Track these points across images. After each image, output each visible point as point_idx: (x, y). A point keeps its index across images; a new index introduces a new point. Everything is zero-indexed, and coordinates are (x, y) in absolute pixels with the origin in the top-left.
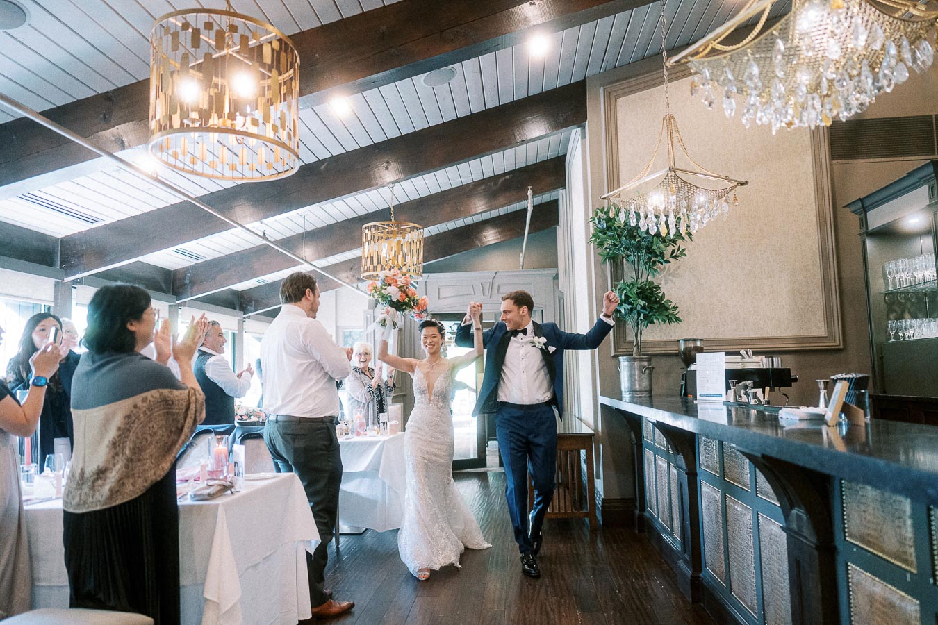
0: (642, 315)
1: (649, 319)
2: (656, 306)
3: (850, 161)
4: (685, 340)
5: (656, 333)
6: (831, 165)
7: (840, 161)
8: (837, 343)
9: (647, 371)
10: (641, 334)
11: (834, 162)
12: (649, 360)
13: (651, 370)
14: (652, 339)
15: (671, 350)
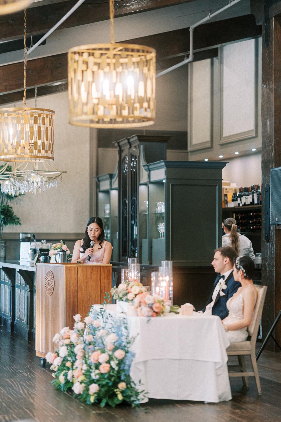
0: (3, 222)
1: (5, 223)
2: (9, 218)
3: (107, 149)
4: (23, 233)
5: (8, 229)
6: (97, 150)
7: (102, 149)
9: (4, 248)
10: (2, 230)
11: (100, 149)
12: (5, 243)
13: (6, 247)
14: (8, 231)
15: (16, 237)
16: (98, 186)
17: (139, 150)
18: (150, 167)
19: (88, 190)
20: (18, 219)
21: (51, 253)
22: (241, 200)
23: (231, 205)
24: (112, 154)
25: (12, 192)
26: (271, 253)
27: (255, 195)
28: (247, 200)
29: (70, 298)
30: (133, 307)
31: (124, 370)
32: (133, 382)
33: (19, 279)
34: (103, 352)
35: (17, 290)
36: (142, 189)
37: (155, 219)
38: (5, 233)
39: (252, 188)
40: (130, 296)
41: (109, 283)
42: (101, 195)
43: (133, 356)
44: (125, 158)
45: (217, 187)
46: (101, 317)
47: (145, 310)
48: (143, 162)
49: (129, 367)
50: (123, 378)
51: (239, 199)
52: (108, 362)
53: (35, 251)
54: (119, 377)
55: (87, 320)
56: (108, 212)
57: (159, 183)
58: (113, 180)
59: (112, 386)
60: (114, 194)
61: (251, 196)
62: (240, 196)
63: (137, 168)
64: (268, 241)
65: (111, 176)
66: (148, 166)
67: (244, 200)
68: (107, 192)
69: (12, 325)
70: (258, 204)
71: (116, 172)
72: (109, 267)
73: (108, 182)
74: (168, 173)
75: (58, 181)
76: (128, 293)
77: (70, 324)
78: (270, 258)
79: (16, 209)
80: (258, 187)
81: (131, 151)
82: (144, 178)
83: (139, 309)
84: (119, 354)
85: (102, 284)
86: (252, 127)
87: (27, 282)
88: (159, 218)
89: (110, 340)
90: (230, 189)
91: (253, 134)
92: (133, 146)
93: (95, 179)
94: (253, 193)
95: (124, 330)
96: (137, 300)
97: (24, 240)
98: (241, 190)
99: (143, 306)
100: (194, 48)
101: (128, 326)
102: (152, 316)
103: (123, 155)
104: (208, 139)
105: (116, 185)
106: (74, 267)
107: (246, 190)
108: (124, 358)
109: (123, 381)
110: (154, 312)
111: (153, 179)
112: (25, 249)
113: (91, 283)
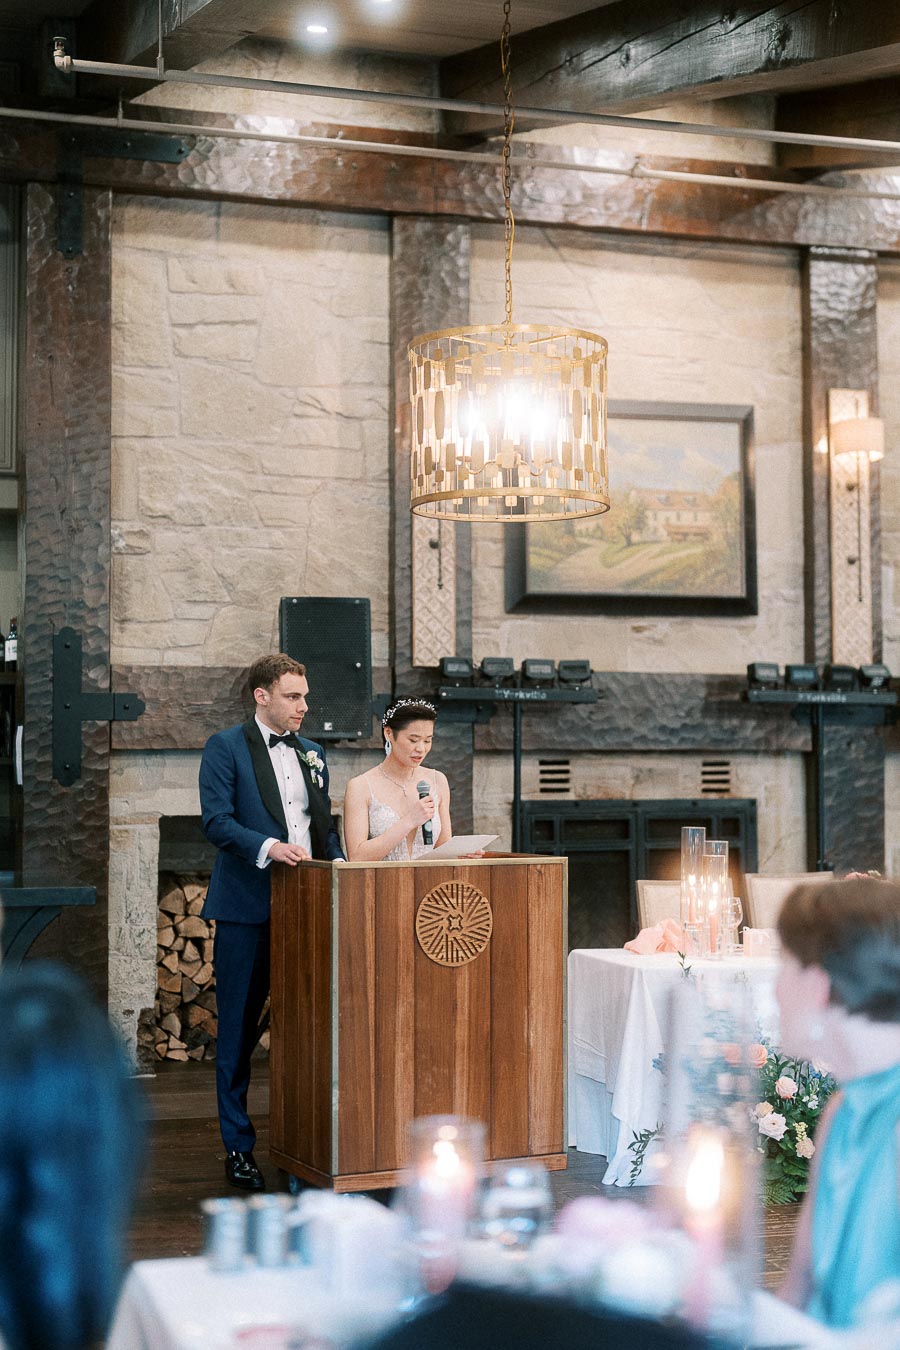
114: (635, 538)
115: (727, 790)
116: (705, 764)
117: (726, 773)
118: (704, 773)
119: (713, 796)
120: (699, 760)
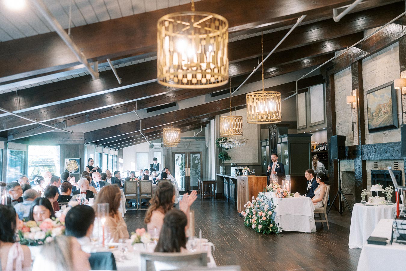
1: (225, 159)
2: (227, 157)
3: (264, 129)
4: (232, 163)
5: (227, 162)
6: (261, 130)
8: (260, 164)
9: (224, 169)
12: (225, 167)
13: (226, 169)
14: (226, 162)
15: (230, 165)
16: (261, 144)
17: (277, 130)
18: (282, 136)
19: (257, 146)
20: (230, 158)
21: (243, 171)
22: (319, 149)
23: (315, 151)
24: (267, 131)
25: (227, 147)
26: (332, 170)
27: (325, 146)
28: (322, 148)
29: (250, 190)
30: (275, 194)
31: (272, 219)
32: (276, 224)
33: (231, 181)
34: (264, 212)
35: (230, 186)
36: (279, 145)
37: (284, 157)
38: (225, 163)
39: (324, 144)
40: (274, 189)
41: (266, 184)
42: (262, 148)
43: (276, 213)
44: (271, 133)
45: (309, 144)
46: (262, 198)
47: (280, 195)
48: (278, 135)
49: (274, 218)
50: (272, 222)
51: (318, 148)
52: (266, 216)
53: (237, 170)
54: (270, 222)
55: (257, 199)
56: (265, 154)
57: (285, 143)
58: (267, 142)
59: (267, 225)
60: (268, 147)
61: (323, 147)
62: (319, 147)
63: (276, 137)
64: (331, 165)
65: (266, 140)
66: (281, 136)
67: (320, 148)
68: (265, 147)
69: (229, 199)
70: (326, 150)
71: (268, 138)
72: (266, 177)
73: (265, 142)
74: (288, 139)
75: (245, 143)
76: (273, 188)
77: (251, 200)
78: (332, 172)
79: (230, 154)
80: (326, 143)
81: (274, 130)
82: (279, 141)
83: (278, 194)
84: (270, 213)
85: (263, 184)
86: (323, 119)
87: (234, 183)
88: (286, 156)
89: (266, 207)
90: (315, 144)
91: (324, 122)
92: (274, 128)
93: (260, 142)
94: (324, 146)
95: (272, 203)
96: (276, 191)
97: (233, 166)
98: (319, 145)
99: (279, 194)
100: (298, 89)
101: (273, 201)
102: (283, 197)
103: (271, 132)
104: (305, 124)
105: (268, 144)
106: (252, 177)
107: (321, 144)
108: (272, 214)
109: (272, 224)
110: (283, 196)
111: (283, 141)
112: (233, 170)
113: (258, 184)
114: (380, 115)
115: (398, 168)
116: (395, 163)
117: (398, 164)
118: (394, 165)
119: (396, 170)
120: (394, 162)
